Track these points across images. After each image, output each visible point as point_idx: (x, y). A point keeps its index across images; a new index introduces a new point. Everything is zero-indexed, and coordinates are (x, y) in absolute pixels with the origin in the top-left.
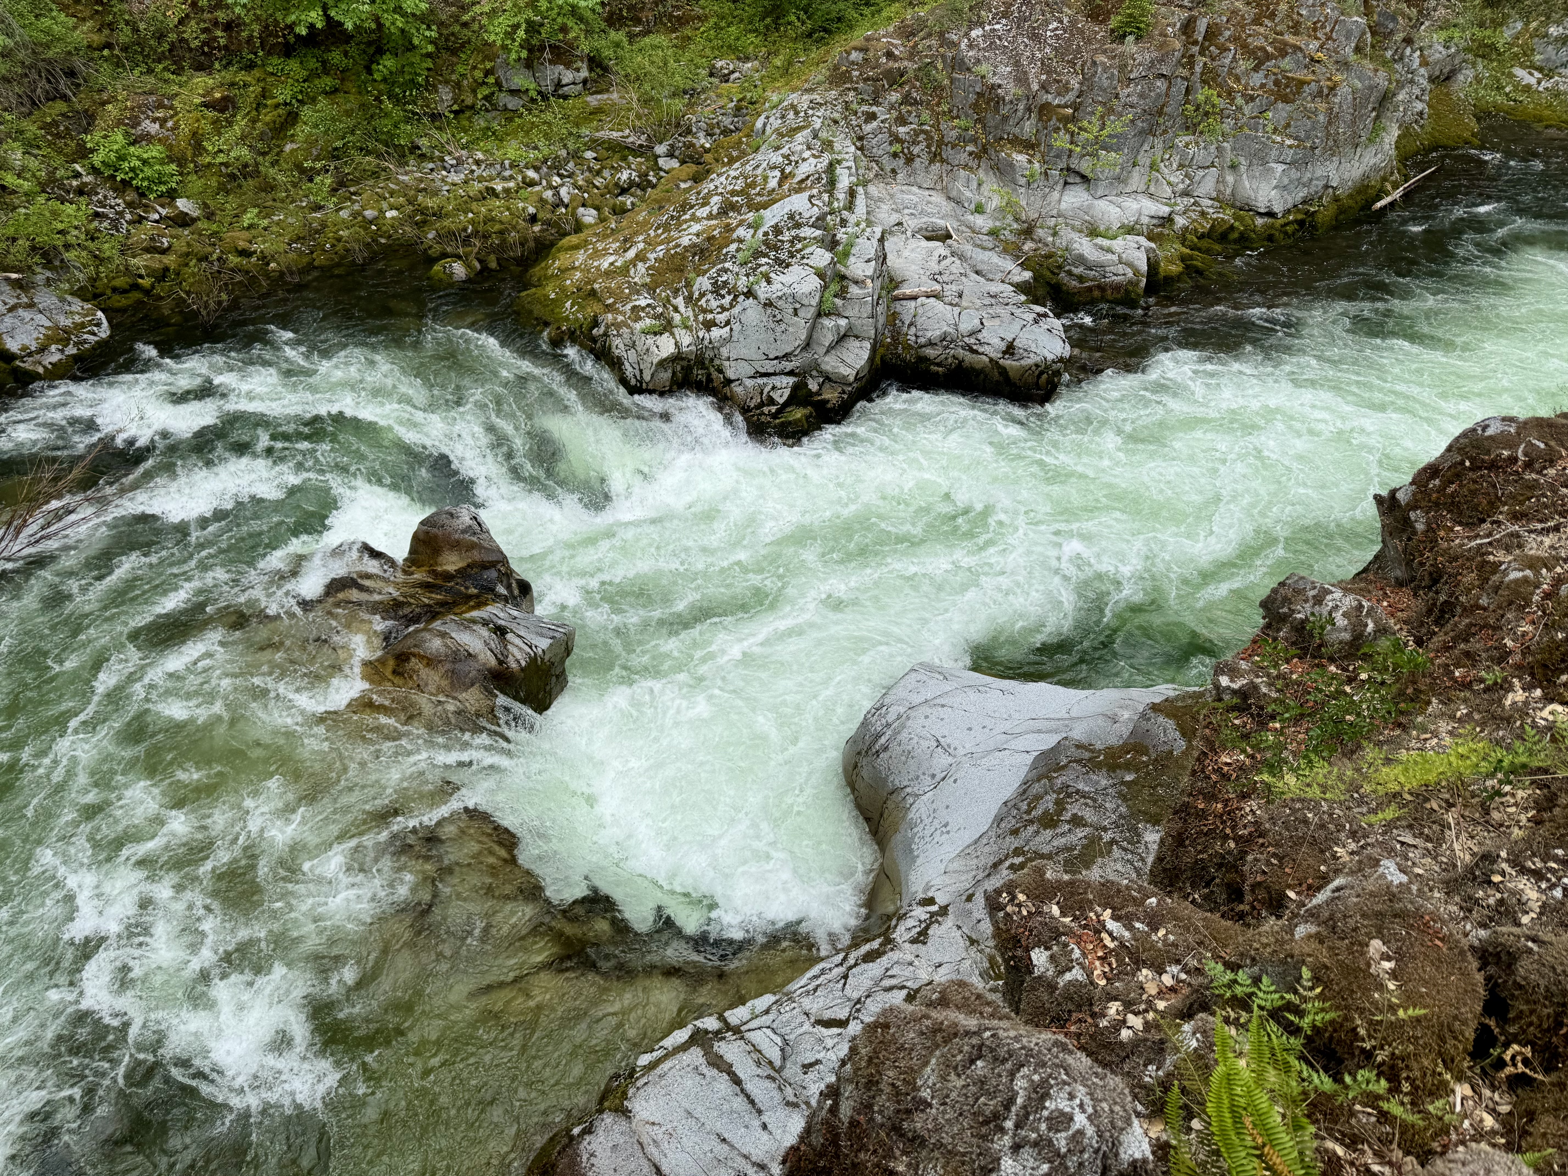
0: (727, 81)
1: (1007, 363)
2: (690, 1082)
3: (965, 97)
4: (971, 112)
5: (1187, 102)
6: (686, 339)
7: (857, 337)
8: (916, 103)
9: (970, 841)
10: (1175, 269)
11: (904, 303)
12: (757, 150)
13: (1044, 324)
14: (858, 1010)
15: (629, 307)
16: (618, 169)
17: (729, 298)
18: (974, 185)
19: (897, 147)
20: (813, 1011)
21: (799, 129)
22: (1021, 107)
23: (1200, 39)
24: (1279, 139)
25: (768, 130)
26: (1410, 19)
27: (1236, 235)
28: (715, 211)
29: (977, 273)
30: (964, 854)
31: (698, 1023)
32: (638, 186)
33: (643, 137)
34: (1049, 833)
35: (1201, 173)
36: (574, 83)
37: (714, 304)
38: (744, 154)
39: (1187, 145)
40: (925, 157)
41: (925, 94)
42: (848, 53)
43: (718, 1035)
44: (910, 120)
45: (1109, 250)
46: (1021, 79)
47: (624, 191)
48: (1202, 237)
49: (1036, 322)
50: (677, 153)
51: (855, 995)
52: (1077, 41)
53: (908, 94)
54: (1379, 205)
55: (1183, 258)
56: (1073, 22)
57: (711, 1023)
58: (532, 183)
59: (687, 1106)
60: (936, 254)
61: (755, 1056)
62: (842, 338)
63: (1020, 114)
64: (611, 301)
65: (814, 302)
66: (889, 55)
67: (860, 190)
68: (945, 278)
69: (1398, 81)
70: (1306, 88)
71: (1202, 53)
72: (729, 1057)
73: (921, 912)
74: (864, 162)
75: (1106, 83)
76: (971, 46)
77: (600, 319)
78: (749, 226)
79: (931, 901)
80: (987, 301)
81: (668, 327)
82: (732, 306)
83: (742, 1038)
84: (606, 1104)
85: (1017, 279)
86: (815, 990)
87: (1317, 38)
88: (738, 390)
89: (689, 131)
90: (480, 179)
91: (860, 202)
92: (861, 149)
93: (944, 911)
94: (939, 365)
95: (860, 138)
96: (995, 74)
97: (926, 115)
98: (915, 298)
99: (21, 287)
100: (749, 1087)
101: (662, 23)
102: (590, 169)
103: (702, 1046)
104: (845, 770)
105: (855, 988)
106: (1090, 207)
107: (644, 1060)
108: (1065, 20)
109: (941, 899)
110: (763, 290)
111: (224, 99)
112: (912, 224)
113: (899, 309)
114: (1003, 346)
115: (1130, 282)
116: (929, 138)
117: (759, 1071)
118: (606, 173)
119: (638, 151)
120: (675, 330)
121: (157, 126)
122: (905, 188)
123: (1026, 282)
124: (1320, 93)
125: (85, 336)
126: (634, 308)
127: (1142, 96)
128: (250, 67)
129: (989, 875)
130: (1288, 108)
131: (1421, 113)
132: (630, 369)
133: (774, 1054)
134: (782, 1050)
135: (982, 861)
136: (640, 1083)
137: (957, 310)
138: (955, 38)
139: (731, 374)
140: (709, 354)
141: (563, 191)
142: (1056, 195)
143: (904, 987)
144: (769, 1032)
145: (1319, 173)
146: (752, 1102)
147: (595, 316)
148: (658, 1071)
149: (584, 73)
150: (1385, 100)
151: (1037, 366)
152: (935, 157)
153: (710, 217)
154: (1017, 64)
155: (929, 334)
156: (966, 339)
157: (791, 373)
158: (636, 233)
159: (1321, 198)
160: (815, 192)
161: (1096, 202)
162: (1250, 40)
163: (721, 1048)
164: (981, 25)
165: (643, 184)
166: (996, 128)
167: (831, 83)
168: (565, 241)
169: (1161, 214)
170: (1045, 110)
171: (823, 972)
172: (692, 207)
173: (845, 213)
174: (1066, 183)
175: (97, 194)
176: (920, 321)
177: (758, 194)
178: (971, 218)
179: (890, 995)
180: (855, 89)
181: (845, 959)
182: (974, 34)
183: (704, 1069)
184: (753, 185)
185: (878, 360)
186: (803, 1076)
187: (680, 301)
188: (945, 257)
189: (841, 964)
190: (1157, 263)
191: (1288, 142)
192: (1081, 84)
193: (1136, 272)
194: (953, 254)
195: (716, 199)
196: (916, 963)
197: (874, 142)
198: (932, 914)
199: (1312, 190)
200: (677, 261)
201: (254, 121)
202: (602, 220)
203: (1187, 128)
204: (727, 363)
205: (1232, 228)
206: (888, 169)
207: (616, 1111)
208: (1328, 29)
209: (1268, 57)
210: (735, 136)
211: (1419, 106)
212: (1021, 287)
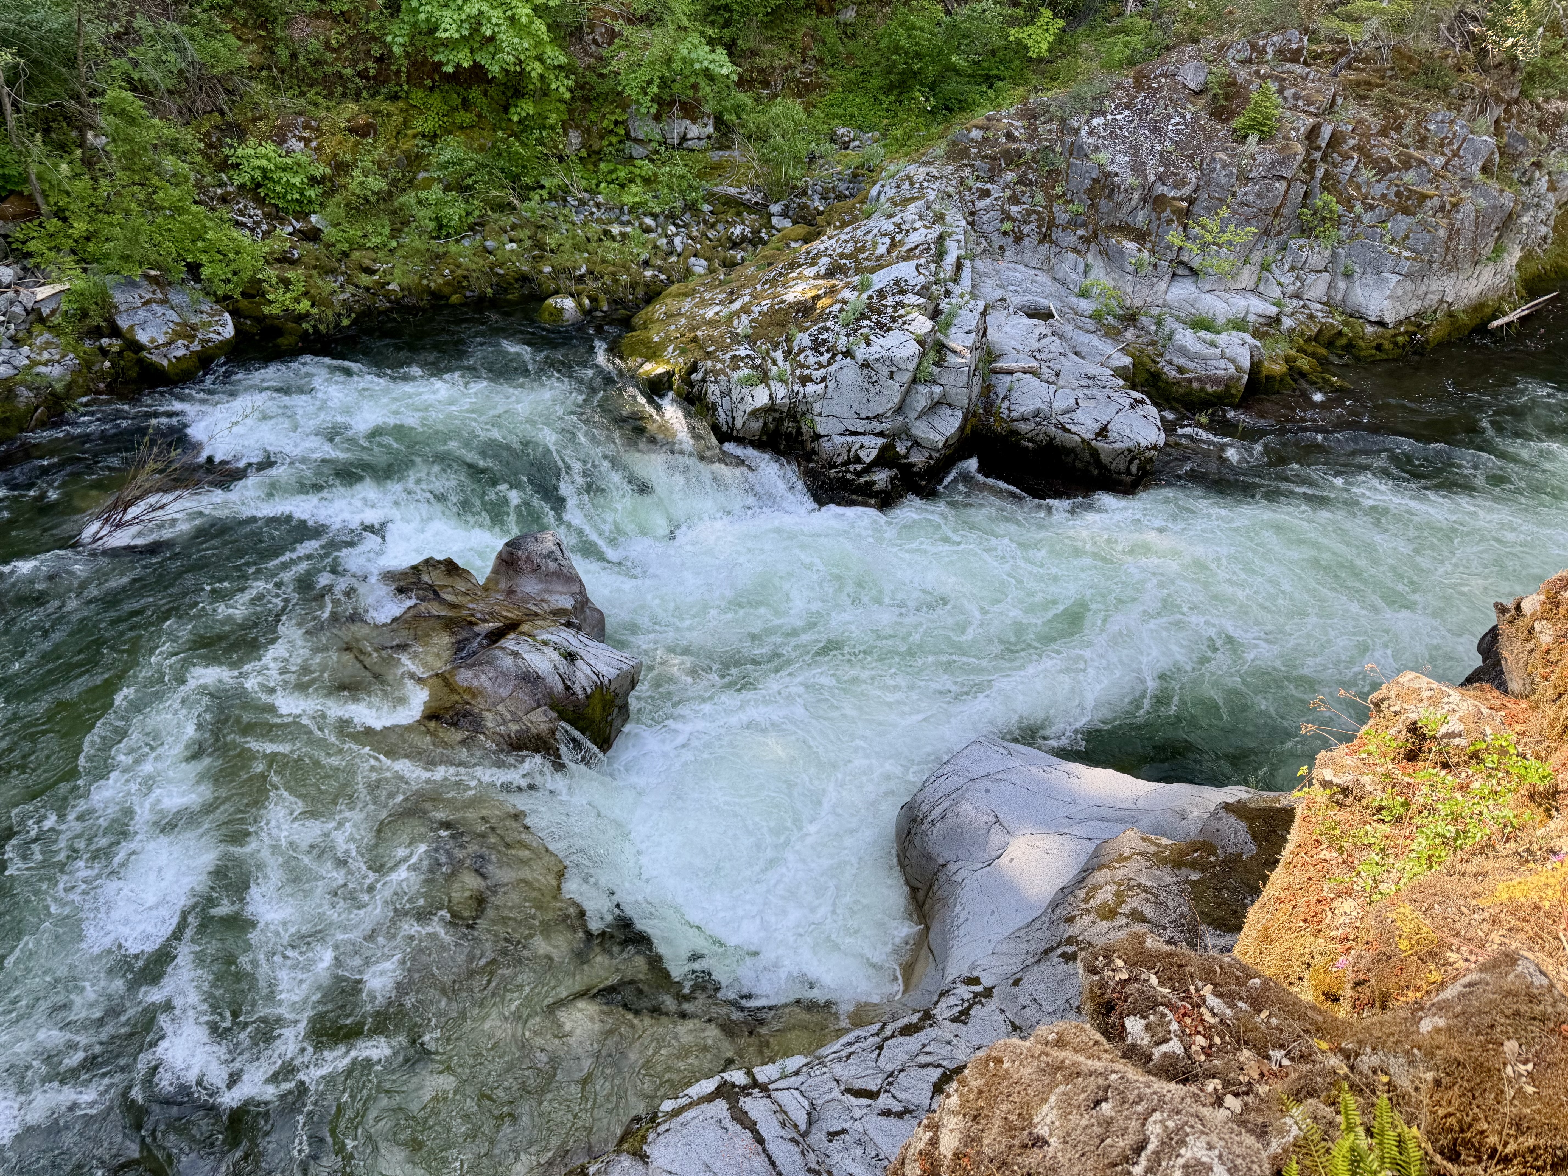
0: (847, 148)
1: (1099, 445)
2: (712, 1134)
3: (1081, 182)
4: (1085, 197)
5: (1304, 206)
6: (781, 391)
7: (950, 405)
8: (1031, 183)
9: (1021, 924)
10: (1278, 368)
11: (1000, 376)
12: (869, 217)
13: (1141, 410)
14: (890, 1084)
15: (729, 355)
16: (733, 224)
17: (827, 356)
18: (1081, 268)
19: (1008, 226)
20: (844, 1078)
21: (914, 199)
22: (1136, 196)
23: (1323, 145)
24: (1396, 250)
25: (883, 198)
26: (1540, 143)
27: (1343, 341)
28: (822, 272)
29: (1076, 354)
30: (1014, 937)
31: (726, 1075)
32: (750, 242)
33: (761, 195)
34: (1105, 925)
35: (1313, 276)
36: (699, 138)
37: (812, 360)
38: (855, 219)
39: (1301, 248)
40: (1035, 238)
41: (1040, 176)
42: (969, 131)
43: (745, 1090)
44: (1024, 199)
45: (1213, 345)
46: (1138, 169)
47: (735, 245)
48: (1309, 339)
49: (1132, 407)
50: (791, 213)
51: (889, 1068)
52: (1199, 136)
53: (1025, 174)
54: (1496, 323)
55: (1288, 360)
56: (1196, 118)
57: (738, 1077)
58: (648, 230)
59: (707, 1159)
60: (1037, 331)
61: (781, 1117)
62: (936, 406)
63: (1134, 203)
64: (712, 348)
65: (912, 367)
66: (1009, 136)
67: (968, 263)
68: (1044, 356)
69: (1523, 203)
70: (1429, 203)
71: (1324, 159)
72: (754, 1115)
73: (965, 992)
74: (973, 237)
75: (1224, 180)
76: (1091, 134)
77: (700, 365)
78: (855, 289)
79: (976, 981)
80: (1084, 382)
81: (765, 378)
82: (829, 363)
83: (769, 1096)
84: (625, 1146)
85: (1116, 363)
86: (848, 1057)
87: (1443, 154)
88: (826, 445)
89: (804, 193)
90: (599, 221)
91: (967, 274)
92: (971, 224)
93: (988, 992)
94: (1030, 440)
95: (972, 214)
96: (1112, 162)
97: (1039, 198)
98: (1011, 372)
99: (158, 284)
100: (771, 1147)
101: (789, 88)
102: (705, 222)
103: (727, 1098)
104: (898, 835)
105: (890, 1060)
106: (1196, 300)
107: (668, 1106)
108: (1188, 116)
109: (987, 981)
110: (862, 352)
111: (368, 125)
112: (1015, 300)
113: (994, 381)
114: (1096, 427)
115: (1231, 378)
116: (1040, 219)
117: (783, 1133)
118: (720, 227)
119: (752, 208)
120: (771, 382)
121: (302, 145)
122: (1011, 265)
123: (1125, 368)
124: (1442, 208)
125: (212, 335)
126: (734, 357)
127: (1259, 195)
128: (394, 97)
129: (1039, 961)
130: (1409, 220)
131: (1545, 238)
132: (723, 416)
133: (801, 1119)
134: (809, 1114)
135: (1033, 946)
136: (661, 1129)
137: (1053, 388)
138: (1076, 125)
139: (821, 429)
140: (801, 408)
141: (677, 241)
142: (1163, 285)
143: (939, 1066)
144: (797, 1094)
145: (1434, 287)
146: (773, 1164)
147: (695, 362)
148: (681, 1119)
149: (710, 129)
150: (1509, 221)
151: (1130, 450)
152: (1045, 238)
153: (817, 276)
154: (1136, 154)
155: (1022, 409)
156: (1060, 418)
157: (881, 434)
158: (743, 286)
159: (1435, 312)
160: (922, 261)
161: (1203, 296)
162: (1374, 150)
163: (747, 1103)
164: (1104, 114)
165: (755, 241)
166: (1109, 214)
167: (948, 158)
168: (674, 288)
169: (1268, 313)
170: (1159, 202)
171: (858, 1039)
172: (800, 266)
173: (950, 285)
174: (1174, 275)
175: (238, 203)
176: (1014, 395)
177: (866, 259)
178: (1075, 300)
179: (924, 1071)
180: (972, 166)
181: (882, 1028)
182: (1095, 122)
183: (728, 1123)
184: (862, 250)
185: (968, 430)
186: (827, 1144)
187: (779, 355)
188: (1045, 336)
189: (877, 1034)
190: (1260, 362)
191: (1406, 254)
192: (1198, 178)
193: (1238, 369)
194: (1054, 333)
195: (824, 260)
196: (955, 1042)
197: (985, 218)
198: (976, 995)
199: (1427, 303)
200: (780, 317)
201: (392, 148)
202: (711, 271)
203: (1303, 231)
204: (817, 419)
205: (1340, 333)
206: (996, 246)
207: (634, 1154)
208: (1455, 147)
209: (1391, 168)
210: (849, 202)
211: (1543, 230)
212: (1120, 372)
